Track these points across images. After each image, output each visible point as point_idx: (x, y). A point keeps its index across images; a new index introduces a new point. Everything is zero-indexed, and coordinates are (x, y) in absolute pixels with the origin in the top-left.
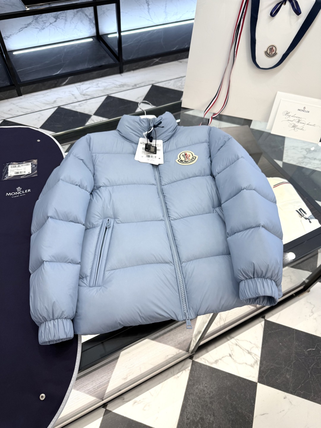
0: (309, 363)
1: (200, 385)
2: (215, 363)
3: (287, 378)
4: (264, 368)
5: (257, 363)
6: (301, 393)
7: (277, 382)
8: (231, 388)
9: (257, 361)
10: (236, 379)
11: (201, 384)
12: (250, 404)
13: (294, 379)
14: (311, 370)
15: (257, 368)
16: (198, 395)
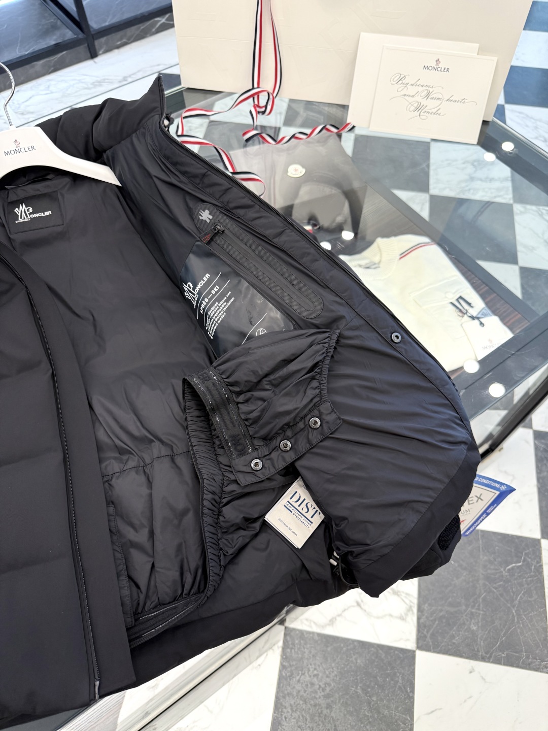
0: (512, 594)
1: (303, 674)
2: (329, 625)
3: (473, 630)
4: (427, 618)
5: (412, 610)
6: (501, 657)
7: (454, 641)
8: (364, 670)
9: (411, 607)
10: (373, 649)
11: (306, 672)
12: (405, 695)
13: (485, 631)
14: (517, 608)
15: (412, 621)
16: (302, 696)
